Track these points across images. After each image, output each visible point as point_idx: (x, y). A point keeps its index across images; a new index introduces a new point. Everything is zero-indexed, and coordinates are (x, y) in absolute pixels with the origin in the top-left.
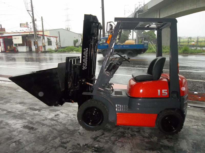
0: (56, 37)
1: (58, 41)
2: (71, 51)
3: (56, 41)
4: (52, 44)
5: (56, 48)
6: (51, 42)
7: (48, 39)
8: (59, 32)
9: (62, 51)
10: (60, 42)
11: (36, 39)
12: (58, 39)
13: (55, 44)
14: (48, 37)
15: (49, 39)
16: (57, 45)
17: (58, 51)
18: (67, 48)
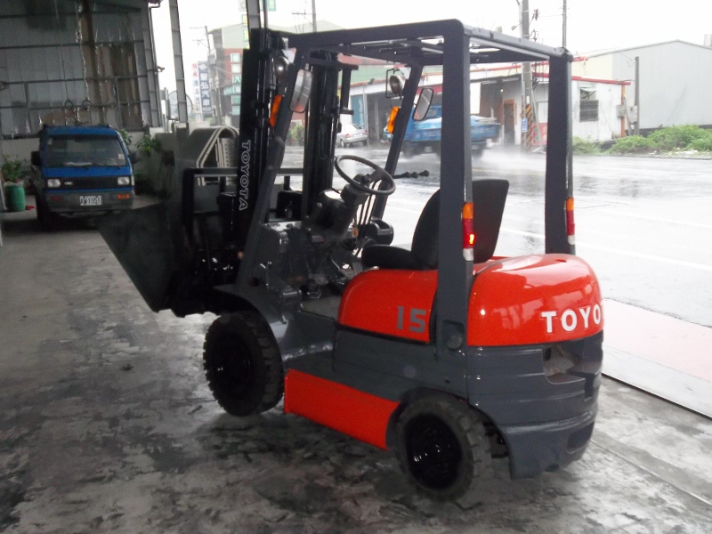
0: (623, 84)
1: (630, 102)
2: (678, 145)
3: (623, 98)
4: (600, 115)
5: (618, 131)
6: (595, 104)
7: (582, 91)
8: (637, 59)
9: (630, 144)
10: (637, 103)
11: (527, 93)
12: (630, 90)
13: (614, 114)
14: (583, 85)
15: (587, 93)
16: (622, 118)
17: (614, 146)
18: (660, 133)
